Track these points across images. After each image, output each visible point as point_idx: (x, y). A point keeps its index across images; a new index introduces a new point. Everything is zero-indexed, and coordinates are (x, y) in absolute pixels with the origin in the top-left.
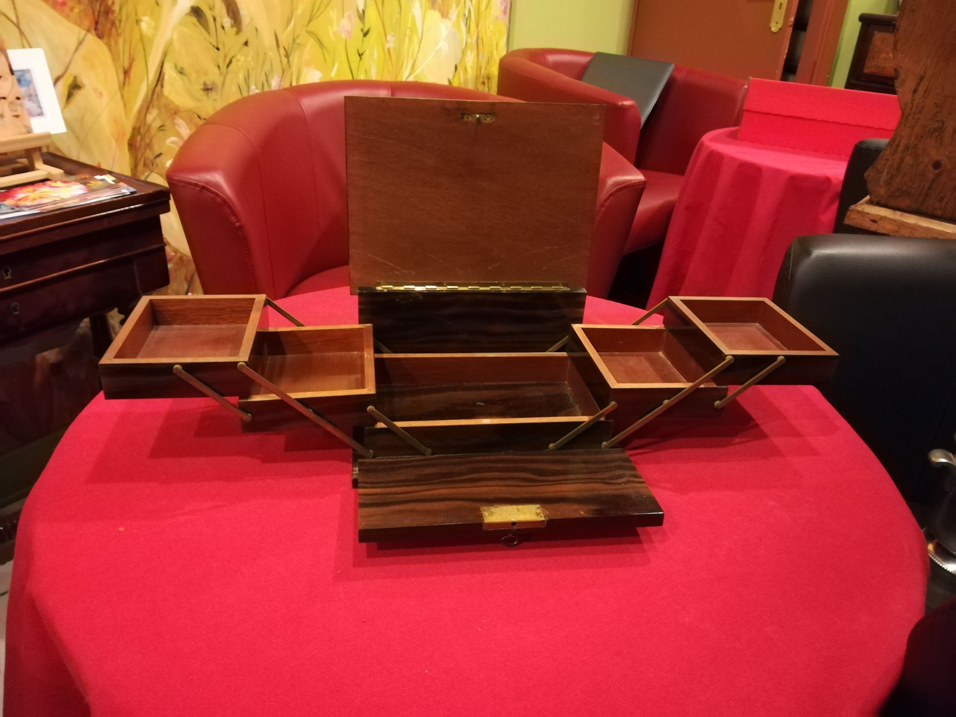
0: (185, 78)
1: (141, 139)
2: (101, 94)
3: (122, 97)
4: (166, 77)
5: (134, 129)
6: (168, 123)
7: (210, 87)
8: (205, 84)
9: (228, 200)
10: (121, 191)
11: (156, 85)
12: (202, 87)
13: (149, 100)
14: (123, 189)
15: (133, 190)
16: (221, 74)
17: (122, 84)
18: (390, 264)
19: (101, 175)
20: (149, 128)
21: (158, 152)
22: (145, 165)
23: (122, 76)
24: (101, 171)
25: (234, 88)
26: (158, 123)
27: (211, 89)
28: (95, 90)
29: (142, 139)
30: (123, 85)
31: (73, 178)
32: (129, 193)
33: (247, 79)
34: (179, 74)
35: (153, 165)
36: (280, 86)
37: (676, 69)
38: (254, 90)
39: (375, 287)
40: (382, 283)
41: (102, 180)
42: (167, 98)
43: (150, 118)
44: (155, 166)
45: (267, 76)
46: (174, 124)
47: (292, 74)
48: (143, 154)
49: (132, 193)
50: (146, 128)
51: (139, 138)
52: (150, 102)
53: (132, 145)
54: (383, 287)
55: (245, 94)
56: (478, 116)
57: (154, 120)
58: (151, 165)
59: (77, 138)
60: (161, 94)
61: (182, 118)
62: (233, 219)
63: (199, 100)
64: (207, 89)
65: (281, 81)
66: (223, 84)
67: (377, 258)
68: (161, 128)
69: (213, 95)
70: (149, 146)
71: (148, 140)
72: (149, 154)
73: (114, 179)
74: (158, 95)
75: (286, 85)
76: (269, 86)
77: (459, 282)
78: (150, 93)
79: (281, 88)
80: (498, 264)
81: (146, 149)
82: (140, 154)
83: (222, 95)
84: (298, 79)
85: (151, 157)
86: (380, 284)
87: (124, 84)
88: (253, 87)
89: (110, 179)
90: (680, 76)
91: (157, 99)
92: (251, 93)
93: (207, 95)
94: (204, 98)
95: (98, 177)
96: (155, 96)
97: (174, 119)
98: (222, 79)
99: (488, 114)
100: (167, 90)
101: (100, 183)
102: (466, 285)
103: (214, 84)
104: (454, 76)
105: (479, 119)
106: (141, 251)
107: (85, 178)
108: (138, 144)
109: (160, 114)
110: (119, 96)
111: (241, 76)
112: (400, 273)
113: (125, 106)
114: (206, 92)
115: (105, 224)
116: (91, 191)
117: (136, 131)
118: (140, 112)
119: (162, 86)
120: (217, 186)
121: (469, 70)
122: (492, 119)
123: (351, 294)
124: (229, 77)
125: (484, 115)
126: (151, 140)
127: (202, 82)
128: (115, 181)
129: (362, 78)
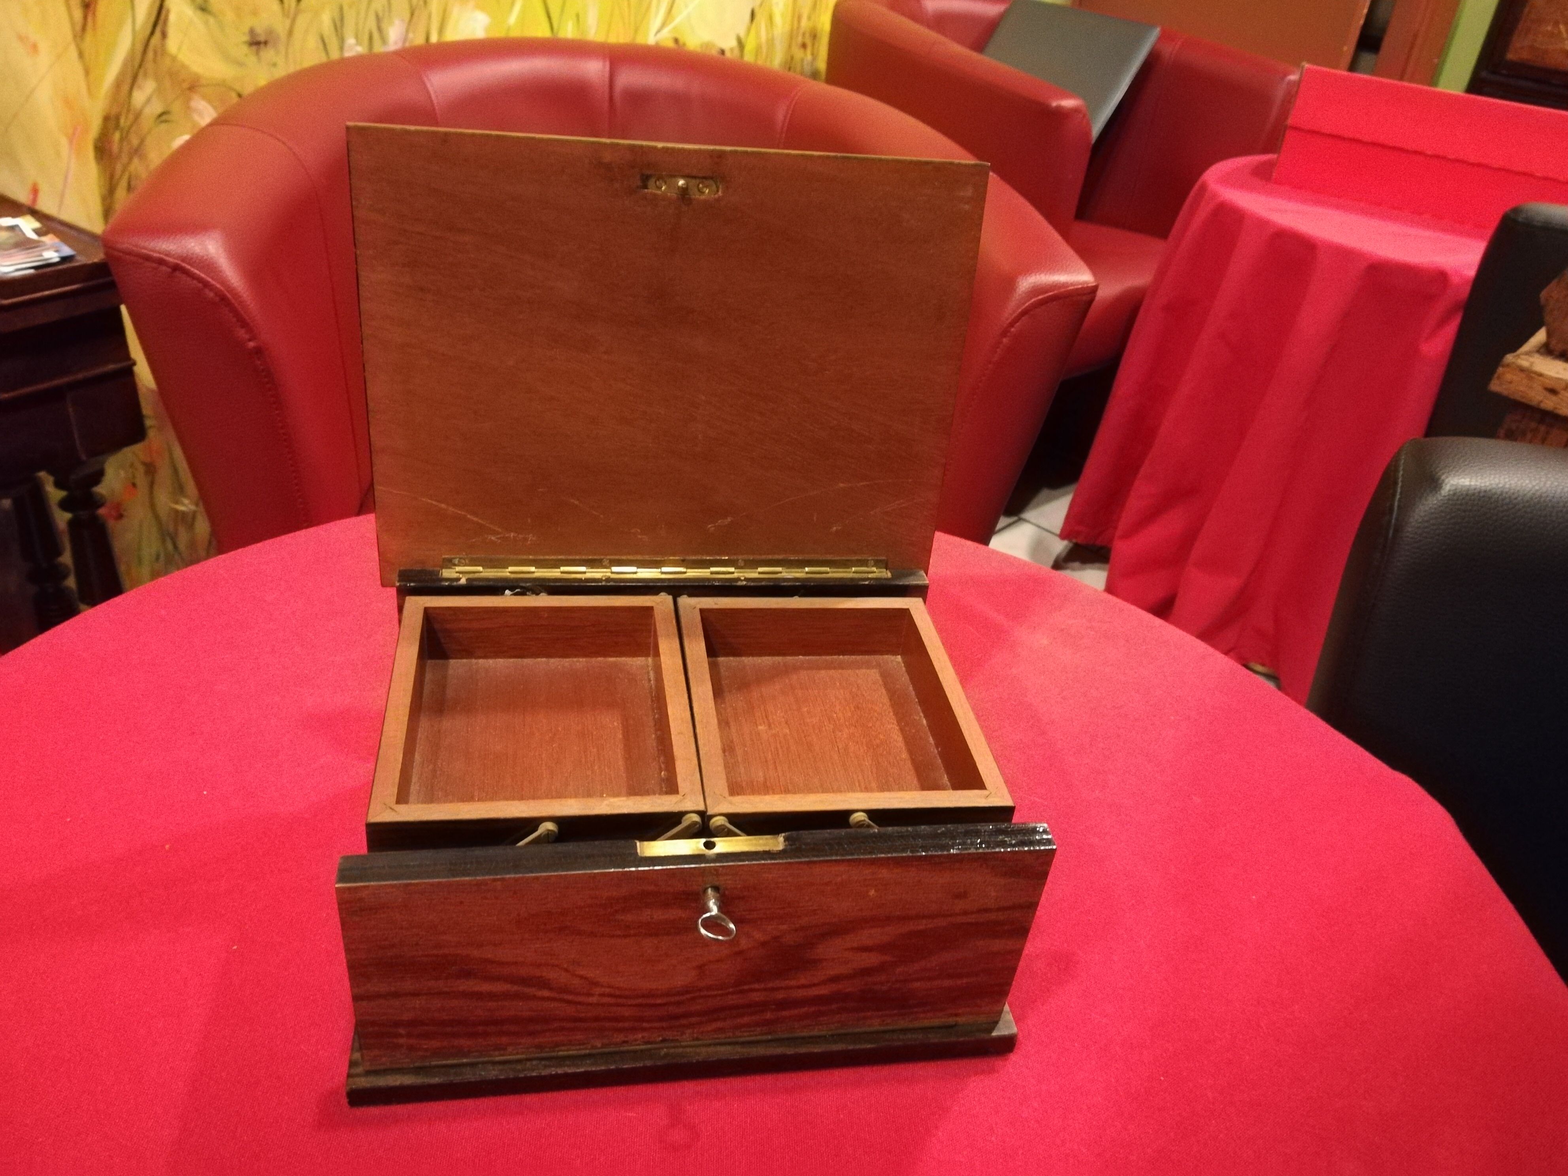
0: (211, 20)
1: (122, 140)
2: (35, 48)
3: (81, 55)
4: (172, 18)
5: (106, 119)
6: (177, 108)
7: (262, 38)
8: (252, 32)
10: (41, 256)
11: (152, 33)
12: (246, 38)
13: (136, 64)
14: (48, 249)
15: (67, 251)
16: (285, 13)
17: (78, 27)
18: (475, 519)
19: (14, 216)
20: (138, 116)
22: (129, 188)
23: (78, 14)
25: (312, 42)
26: (156, 108)
27: (266, 43)
28: (22, 38)
29: (124, 138)
30: (81, 31)
32: (57, 260)
33: (339, 26)
34: (199, 13)
36: (405, 40)
37: (1164, 37)
38: (354, 48)
39: (439, 569)
40: (456, 561)
41: (12, 228)
42: (174, 59)
43: (139, 97)
45: (378, 19)
46: (188, 108)
47: (430, 17)
48: (125, 168)
49: (64, 259)
50: (131, 117)
51: (117, 136)
52: (140, 66)
53: (102, 150)
54: (458, 569)
55: (335, 55)
56: (681, 182)
57: (148, 100)
60: (162, 50)
61: (204, 97)
62: (242, 334)
63: (240, 64)
64: (257, 43)
65: (407, 31)
66: (290, 33)
67: (443, 506)
68: (163, 117)
69: (268, 54)
70: (138, 151)
71: (135, 142)
72: (139, 168)
73: (37, 225)
74: (155, 52)
75: (418, 40)
76: (384, 40)
77: (639, 557)
78: (139, 48)
79: (407, 45)
80: (729, 519)
81: (131, 159)
82: (119, 167)
83: (286, 54)
84: (441, 30)
86: (449, 563)
87: (84, 28)
88: (351, 41)
89: (28, 225)
90: (1169, 51)
91: (155, 61)
92: (348, 54)
93: (257, 53)
94: (252, 60)
95: (6, 222)
96: (150, 55)
97: (188, 100)
98: (288, 22)
99: (705, 178)
100: (173, 44)
101: (5, 235)
102: (658, 563)
103: (270, 32)
104: (749, 30)
105: (684, 191)
106: (80, 376)
108: (115, 148)
109: (159, 90)
110: (73, 53)
111: (326, 19)
112: (498, 538)
113: (87, 72)
114: (254, 48)
117: (110, 122)
118: (118, 84)
119: (164, 35)
121: (778, 19)
122: (718, 191)
123: (383, 585)
124: (302, 22)
125: (698, 181)
126: (142, 141)
127: (246, 29)
128: (37, 231)
129: (568, 31)
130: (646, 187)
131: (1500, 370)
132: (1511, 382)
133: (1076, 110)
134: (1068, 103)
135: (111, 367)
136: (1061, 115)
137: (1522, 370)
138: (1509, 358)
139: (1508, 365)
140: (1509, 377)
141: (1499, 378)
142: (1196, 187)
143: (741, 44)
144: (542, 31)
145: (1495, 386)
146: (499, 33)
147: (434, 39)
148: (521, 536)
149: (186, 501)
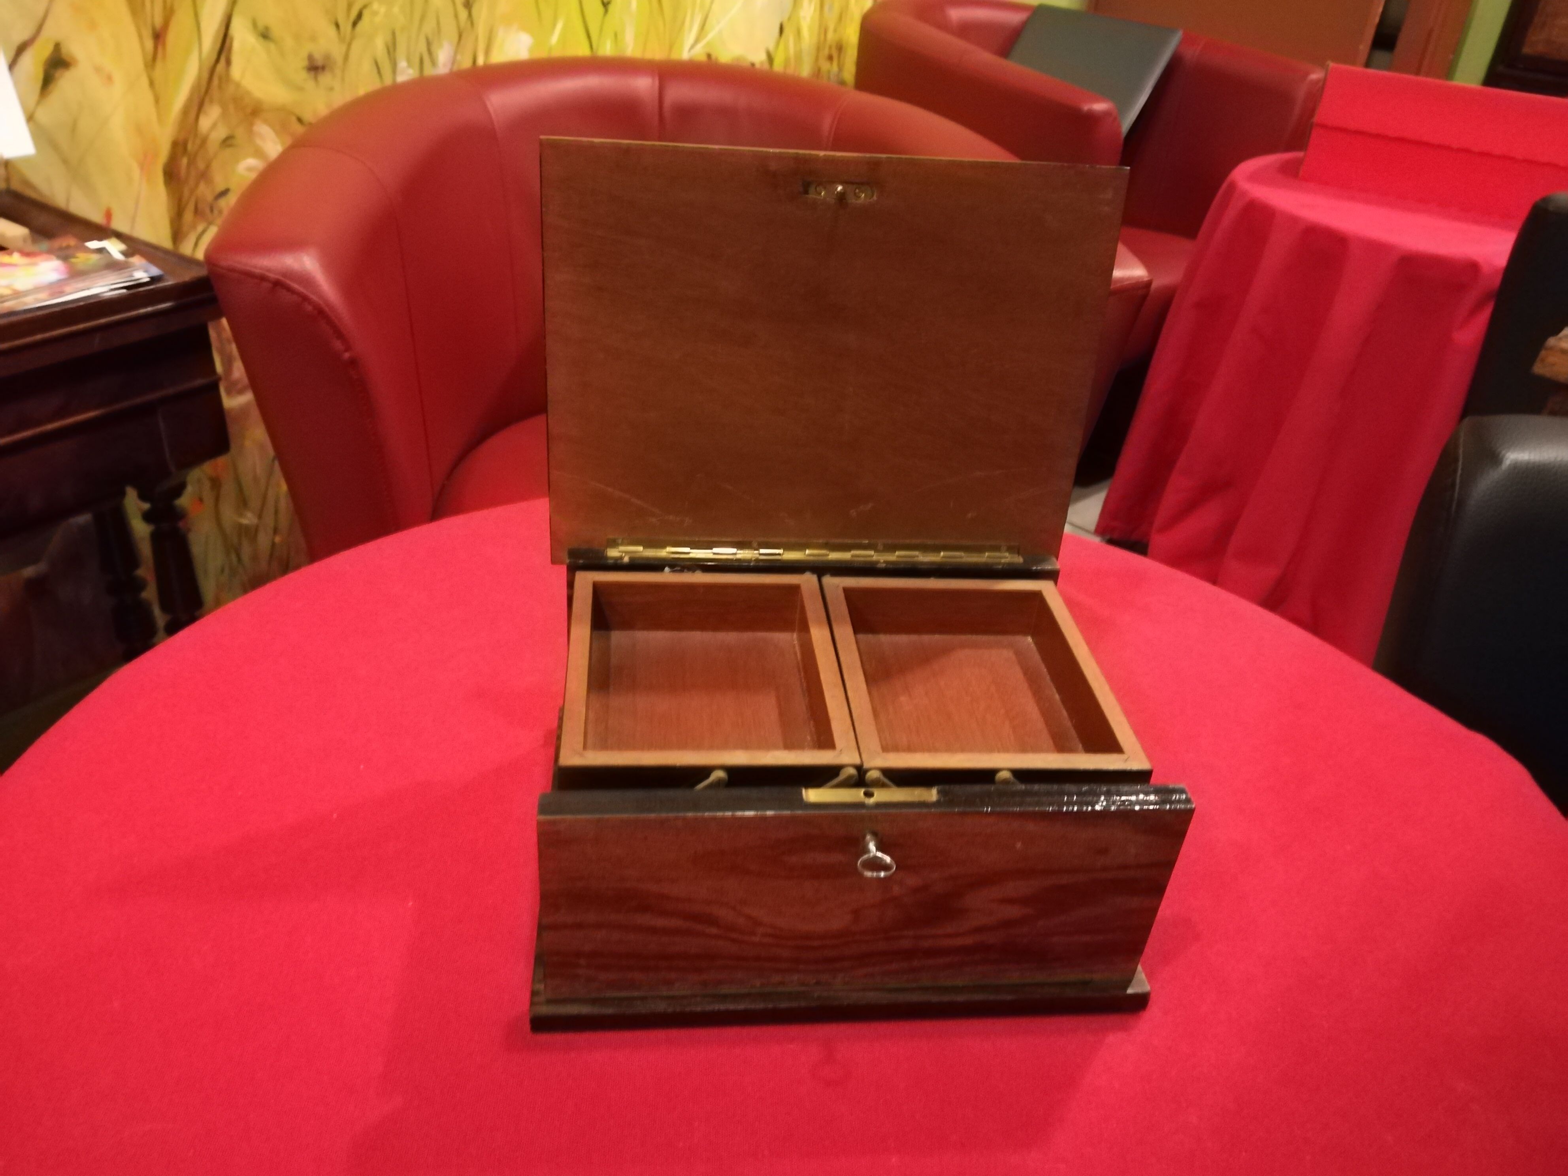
0: (272, 46)
1: (189, 164)
2: (109, 79)
3: (152, 84)
4: (237, 45)
5: (175, 144)
6: (240, 133)
7: (320, 63)
8: (310, 58)
9: (327, 309)
10: (132, 276)
11: (218, 60)
12: (305, 63)
13: (203, 90)
14: (137, 270)
15: (155, 271)
16: (341, 39)
17: (150, 57)
18: (638, 502)
19: (100, 239)
20: (204, 141)
21: (220, 187)
22: (196, 211)
23: (149, 44)
24: (102, 232)
25: (367, 66)
26: (221, 133)
27: (323, 68)
28: (98, 70)
29: (191, 163)
30: (152, 61)
31: (45, 245)
32: (148, 280)
33: (391, 49)
34: (261, 40)
35: (212, 210)
36: (454, 61)
37: (1185, 40)
38: (406, 73)
39: (604, 548)
40: (620, 542)
41: (101, 251)
42: (238, 85)
43: (205, 123)
44: (216, 212)
45: (429, 44)
46: (250, 132)
47: (476, 39)
48: (192, 191)
49: (154, 280)
50: (198, 142)
51: (185, 161)
52: (206, 93)
53: (171, 175)
54: (621, 548)
55: (388, 81)
56: (840, 188)
57: (214, 126)
58: (208, 211)
59: (65, 162)
60: (226, 78)
61: (266, 122)
62: (338, 345)
63: (300, 89)
64: (315, 68)
65: (456, 53)
66: (346, 57)
67: (609, 490)
68: (228, 142)
69: (325, 79)
70: (204, 175)
71: (201, 165)
72: (205, 192)
73: (122, 247)
74: (220, 79)
75: (466, 64)
76: (434, 63)
77: (784, 540)
78: (206, 75)
79: (455, 68)
80: (870, 505)
81: (198, 182)
82: (186, 192)
83: (343, 79)
84: (487, 52)
85: (210, 197)
86: (613, 544)
87: (154, 58)
88: (402, 64)
89: (115, 248)
90: (1191, 54)
91: (220, 87)
92: (400, 79)
93: (316, 78)
94: (310, 84)
95: (93, 244)
96: (216, 81)
97: (251, 124)
98: (344, 48)
99: (862, 184)
100: (236, 71)
101: (95, 257)
102: (801, 547)
103: (328, 57)
104: (778, 44)
105: (842, 197)
106: (171, 391)
107: (68, 247)
108: (183, 172)
109: (224, 116)
110: (144, 81)
111: (380, 44)
112: (658, 521)
113: (157, 100)
114: (312, 73)
115: (97, 344)
116: (75, 274)
117: (179, 147)
118: (185, 111)
119: (228, 62)
120: (306, 279)
121: (805, 32)
122: (873, 196)
123: (553, 563)
124: (356, 46)
125: (855, 186)
126: (208, 167)
127: (304, 54)
128: (125, 254)
129: (607, 49)
130: (806, 192)
131: (1543, 353)
132: (1553, 365)
133: (1107, 114)
134: (1099, 107)
135: (199, 382)
136: (1092, 119)
137: (1563, 352)
138: (1552, 341)
139: (1551, 349)
140: (1552, 359)
141: (1543, 361)
142: (1225, 186)
143: (770, 58)
144: (582, 50)
145: (1539, 369)
146: (542, 53)
147: (481, 61)
148: (678, 519)
149: (249, 515)
